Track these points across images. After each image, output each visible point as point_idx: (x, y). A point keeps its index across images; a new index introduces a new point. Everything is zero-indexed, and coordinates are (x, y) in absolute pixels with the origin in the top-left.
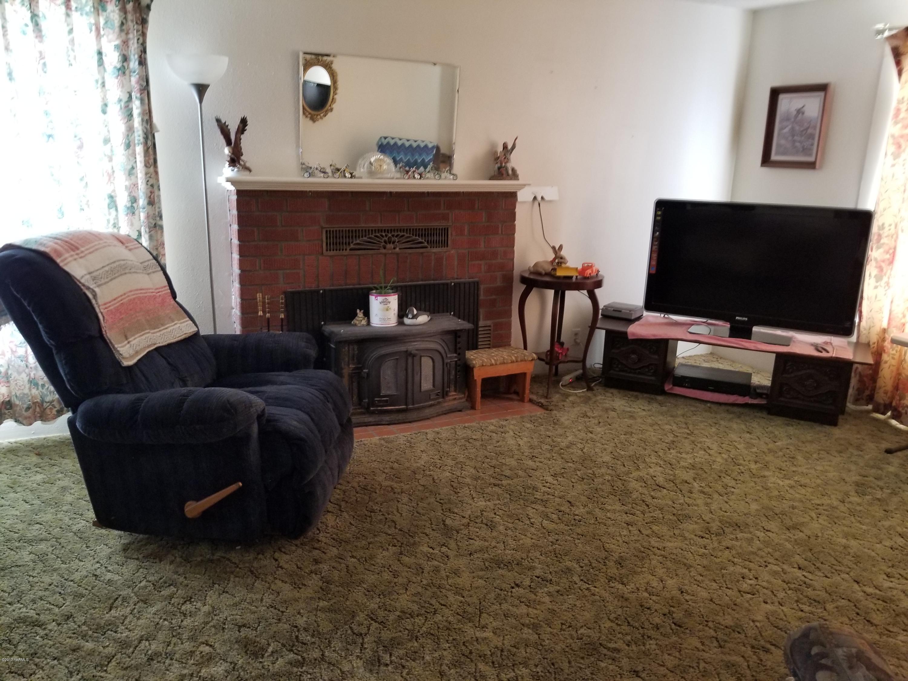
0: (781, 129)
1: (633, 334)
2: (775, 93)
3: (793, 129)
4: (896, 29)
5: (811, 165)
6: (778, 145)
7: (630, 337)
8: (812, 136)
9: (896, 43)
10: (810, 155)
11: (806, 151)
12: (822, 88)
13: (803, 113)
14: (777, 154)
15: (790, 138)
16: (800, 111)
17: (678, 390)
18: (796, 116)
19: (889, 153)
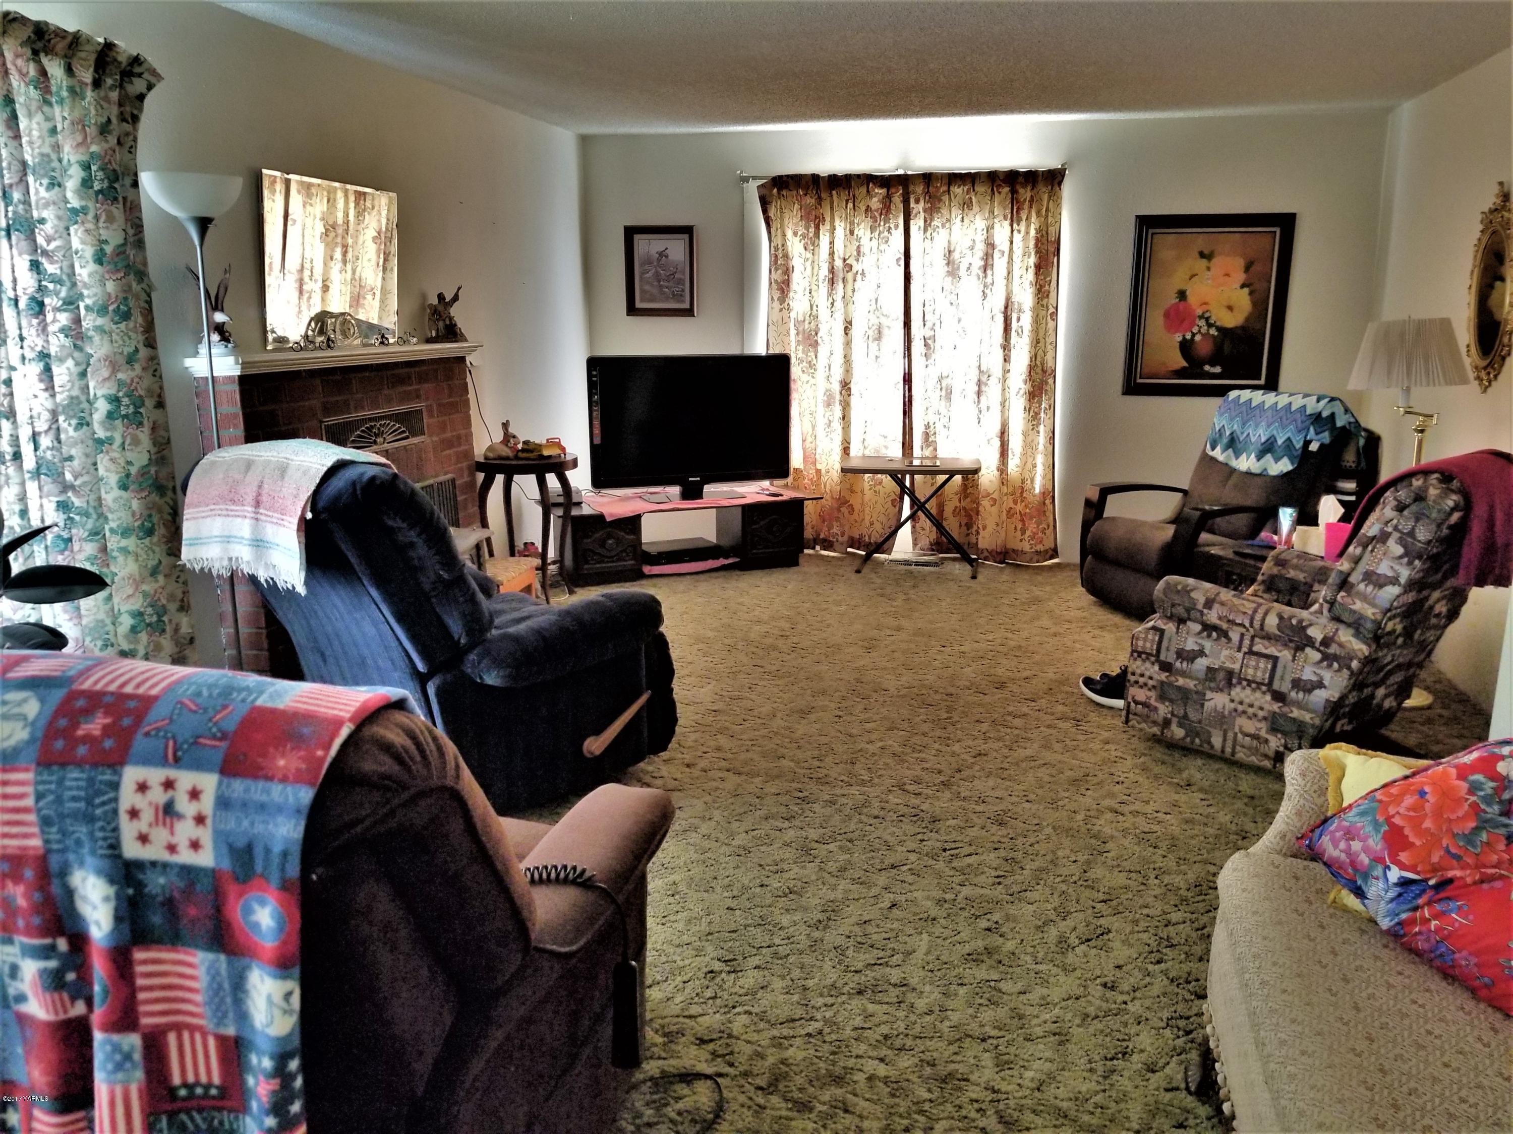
0: (642, 274)
1: (611, 515)
2: (630, 233)
3: (657, 274)
4: (761, 178)
5: (689, 312)
6: (643, 291)
7: (608, 519)
8: (681, 282)
9: (764, 192)
10: (683, 302)
11: (678, 297)
12: (688, 230)
13: (667, 257)
14: (642, 301)
15: (656, 283)
16: (662, 254)
17: (656, 570)
18: (659, 260)
19: (776, 298)
